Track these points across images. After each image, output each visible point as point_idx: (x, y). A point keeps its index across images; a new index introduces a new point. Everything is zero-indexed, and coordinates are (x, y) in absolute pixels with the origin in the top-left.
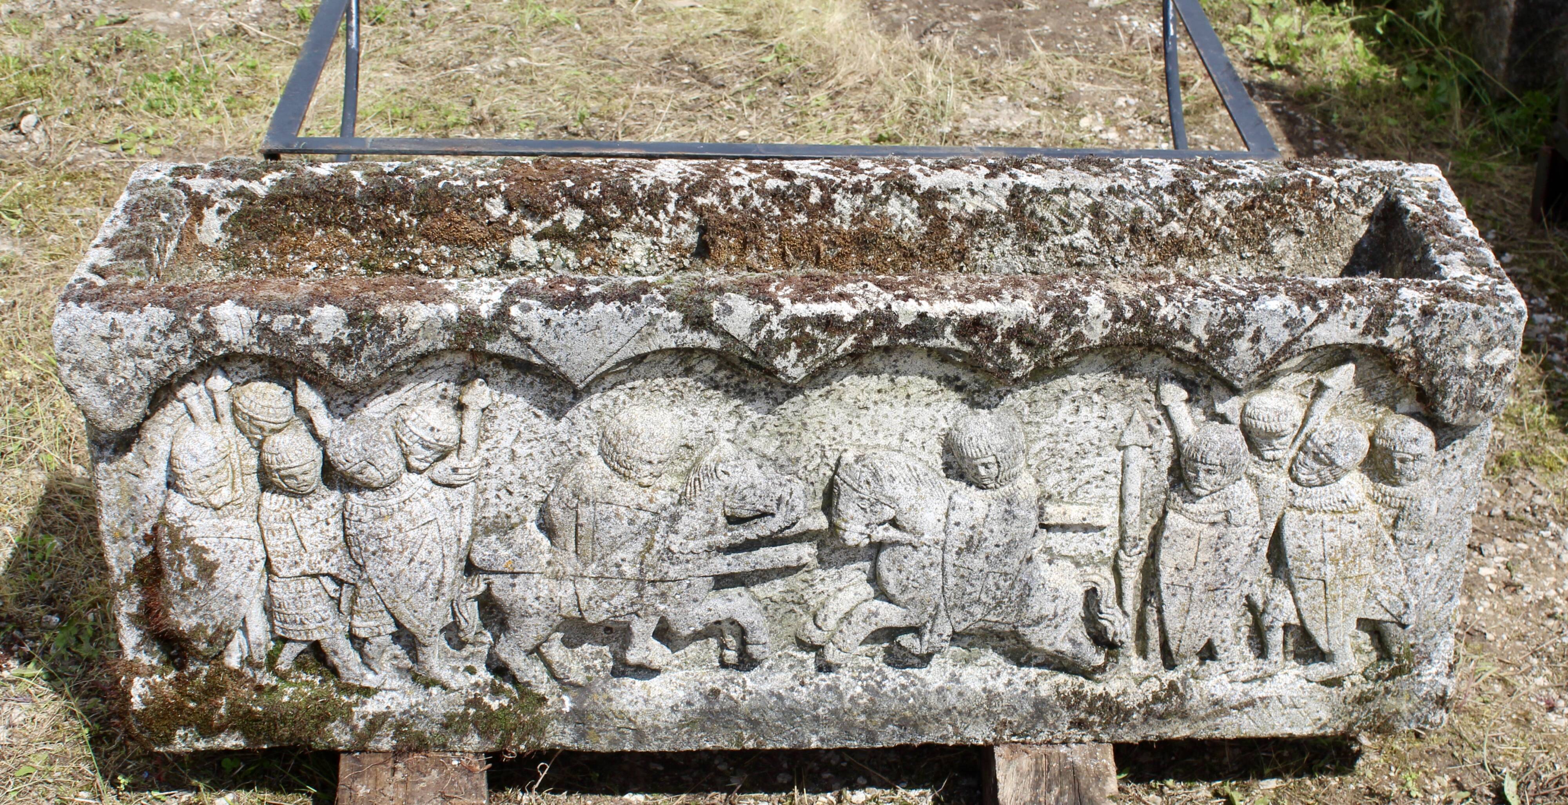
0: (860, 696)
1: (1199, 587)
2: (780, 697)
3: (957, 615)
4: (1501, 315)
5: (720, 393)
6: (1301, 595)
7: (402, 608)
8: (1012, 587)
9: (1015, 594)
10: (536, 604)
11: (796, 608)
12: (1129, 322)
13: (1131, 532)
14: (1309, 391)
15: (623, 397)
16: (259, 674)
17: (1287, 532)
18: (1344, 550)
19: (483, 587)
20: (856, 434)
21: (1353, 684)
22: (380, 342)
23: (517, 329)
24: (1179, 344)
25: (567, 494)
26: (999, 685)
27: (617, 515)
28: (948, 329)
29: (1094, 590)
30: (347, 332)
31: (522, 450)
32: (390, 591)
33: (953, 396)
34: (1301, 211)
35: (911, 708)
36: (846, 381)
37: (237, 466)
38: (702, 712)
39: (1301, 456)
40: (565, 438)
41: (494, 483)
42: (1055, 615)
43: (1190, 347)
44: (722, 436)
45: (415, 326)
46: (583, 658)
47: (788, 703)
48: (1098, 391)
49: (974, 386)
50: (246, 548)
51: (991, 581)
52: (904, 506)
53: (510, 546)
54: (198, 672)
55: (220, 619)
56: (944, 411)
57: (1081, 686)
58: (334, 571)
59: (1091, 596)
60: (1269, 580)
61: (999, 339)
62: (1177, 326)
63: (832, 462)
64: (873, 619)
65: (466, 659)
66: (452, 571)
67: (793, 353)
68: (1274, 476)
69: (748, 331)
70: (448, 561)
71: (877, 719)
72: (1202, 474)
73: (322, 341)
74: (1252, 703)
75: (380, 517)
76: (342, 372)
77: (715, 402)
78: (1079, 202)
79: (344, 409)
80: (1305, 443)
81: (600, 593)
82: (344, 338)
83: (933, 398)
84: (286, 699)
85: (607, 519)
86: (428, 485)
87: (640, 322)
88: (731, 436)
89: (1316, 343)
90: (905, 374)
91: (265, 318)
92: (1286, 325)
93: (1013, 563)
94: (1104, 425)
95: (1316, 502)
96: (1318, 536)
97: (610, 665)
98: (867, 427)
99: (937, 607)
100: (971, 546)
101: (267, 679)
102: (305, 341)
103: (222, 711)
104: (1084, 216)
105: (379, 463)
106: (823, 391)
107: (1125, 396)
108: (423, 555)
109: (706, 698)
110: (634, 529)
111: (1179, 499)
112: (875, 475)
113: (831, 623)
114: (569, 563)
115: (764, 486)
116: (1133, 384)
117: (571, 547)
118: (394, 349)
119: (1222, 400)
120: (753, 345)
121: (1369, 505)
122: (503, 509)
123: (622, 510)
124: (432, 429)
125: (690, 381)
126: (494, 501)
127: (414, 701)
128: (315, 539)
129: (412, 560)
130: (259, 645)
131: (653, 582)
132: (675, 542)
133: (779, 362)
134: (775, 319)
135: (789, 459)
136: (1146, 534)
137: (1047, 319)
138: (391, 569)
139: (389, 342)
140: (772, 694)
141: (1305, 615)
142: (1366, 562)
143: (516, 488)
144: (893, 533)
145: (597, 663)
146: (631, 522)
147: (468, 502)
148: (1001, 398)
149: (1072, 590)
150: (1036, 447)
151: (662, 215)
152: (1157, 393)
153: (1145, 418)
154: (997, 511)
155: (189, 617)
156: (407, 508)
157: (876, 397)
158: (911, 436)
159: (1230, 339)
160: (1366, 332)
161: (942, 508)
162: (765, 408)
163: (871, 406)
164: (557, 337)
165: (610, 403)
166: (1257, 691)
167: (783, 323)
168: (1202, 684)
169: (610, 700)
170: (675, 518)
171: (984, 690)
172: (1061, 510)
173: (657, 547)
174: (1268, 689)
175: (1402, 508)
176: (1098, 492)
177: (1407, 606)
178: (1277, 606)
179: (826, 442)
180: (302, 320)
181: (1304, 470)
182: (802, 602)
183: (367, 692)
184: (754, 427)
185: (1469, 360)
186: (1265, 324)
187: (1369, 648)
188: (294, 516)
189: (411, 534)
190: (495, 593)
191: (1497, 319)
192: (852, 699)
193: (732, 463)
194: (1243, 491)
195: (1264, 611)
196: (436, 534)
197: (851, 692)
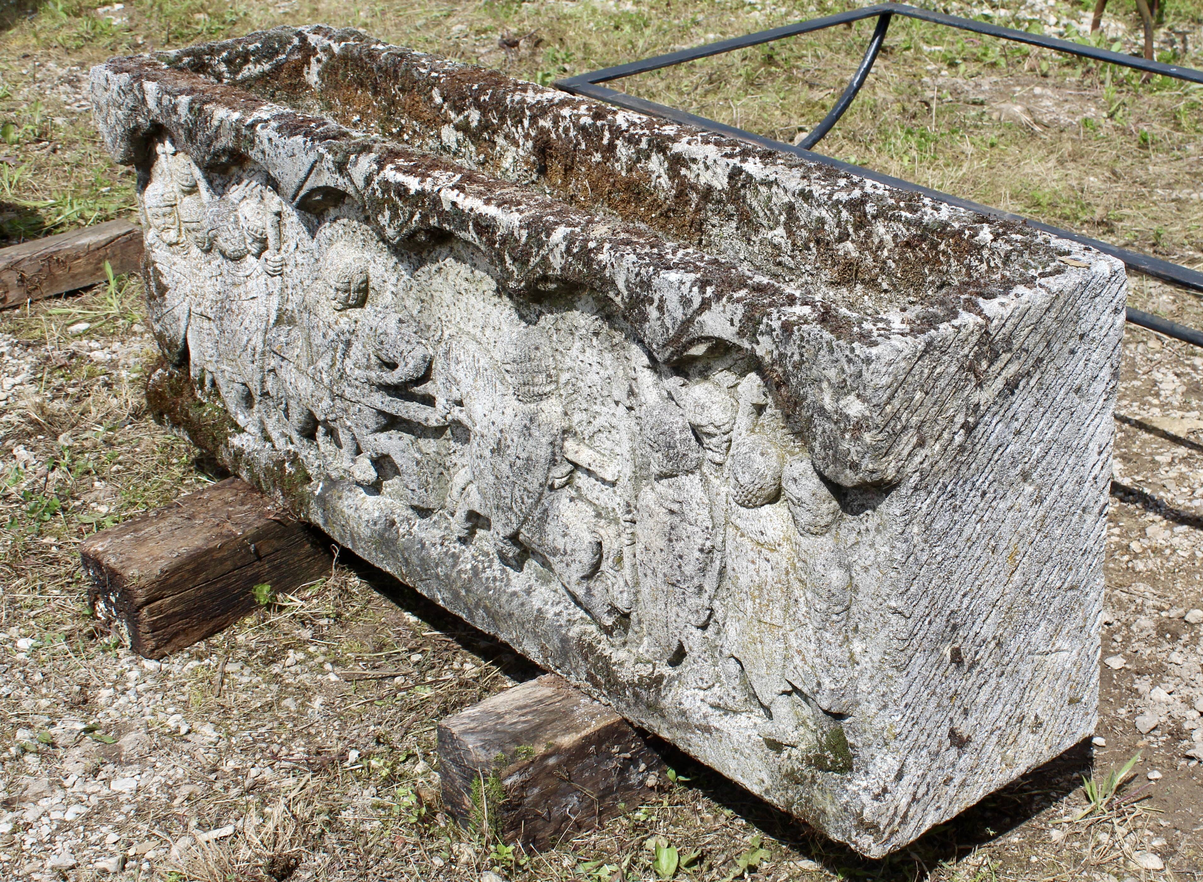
0: (465, 572)
1: (660, 575)
2: (423, 546)
4: (851, 356)
5: (386, 248)
9: (537, 513)
10: (291, 389)
11: (445, 473)
13: (625, 496)
14: (739, 395)
15: (340, 231)
16: (196, 389)
20: (458, 317)
21: (789, 757)
22: (204, 131)
23: (259, 141)
26: (550, 612)
27: (318, 326)
28: (471, 225)
29: (600, 544)
30: (190, 118)
31: (299, 258)
32: (232, 344)
33: (508, 302)
34: (954, 262)
35: (488, 597)
36: (447, 262)
38: (378, 534)
40: (318, 256)
41: (290, 282)
43: (619, 301)
45: (217, 124)
47: (424, 553)
48: (595, 334)
49: (518, 298)
50: (183, 283)
51: (517, 493)
52: (465, 391)
56: (504, 315)
57: (599, 642)
59: (598, 547)
61: (498, 244)
62: (608, 275)
63: (444, 337)
66: (260, 343)
67: (387, 214)
69: (363, 185)
70: (259, 334)
73: (182, 122)
74: (710, 730)
75: (233, 284)
77: (384, 255)
78: (781, 198)
79: (219, 189)
82: (190, 121)
83: (497, 299)
84: (205, 414)
85: (314, 328)
86: (261, 269)
87: (312, 156)
89: (705, 332)
91: (160, 95)
92: (680, 302)
93: (532, 483)
94: (602, 372)
98: (463, 312)
100: (500, 449)
101: (199, 396)
102: (175, 119)
103: (179, 409)
104: (781, 214)
106: (436, 267)
107: (612, 347)
108: (247, 322)
109: (386, 524)
110: (326, 343)
114: (303, 360)
115: (393, 337)
116: (617, 337)
118: (209, 138)
120: (366, 198)
122: (294, 306)
123: (322, 323)
126: (291, 297)
127: (256, 448)
128: (210, 289)
129: (242, 324)
131: (339, 397)
132: (348, 366)
133: (381, 220)
134: (376, 179)
137: (524, 235)
138: (232, 327)
139: (207, 132)
140: (421, 541)
142: (777, 612)
143: (300, 291)
146: (325, 336)
147: (277, 291)
148: (537, 318)
149: (581, 535)
150: (564, 378)
151: (520, 129)
153: (626, 376)
154: (519, 422)
156: (246, 283)
157: (465, 285)
158: (487, 332)
159: (644, 303)
160: (741, 333)
161: (487, 404)
162: (410, 270)
163: (464, 292)
164: (276, 155)
166: (716, 720)
167: (380, 184)
169: (340, 498)
170: (348, 344)
171: (539, 610)
172: (576, 448)
173: (338, 365)
174: (726, 724)
176: (608, 444)
180: (173, 101)
182: (446, 468)
184: (406, 287)
185: (828, 402)
186: (666, 294)
189: (245, 303)
192: (460, 571)
193: (379, 309)
196: (256, 309)
197: (462, 566)
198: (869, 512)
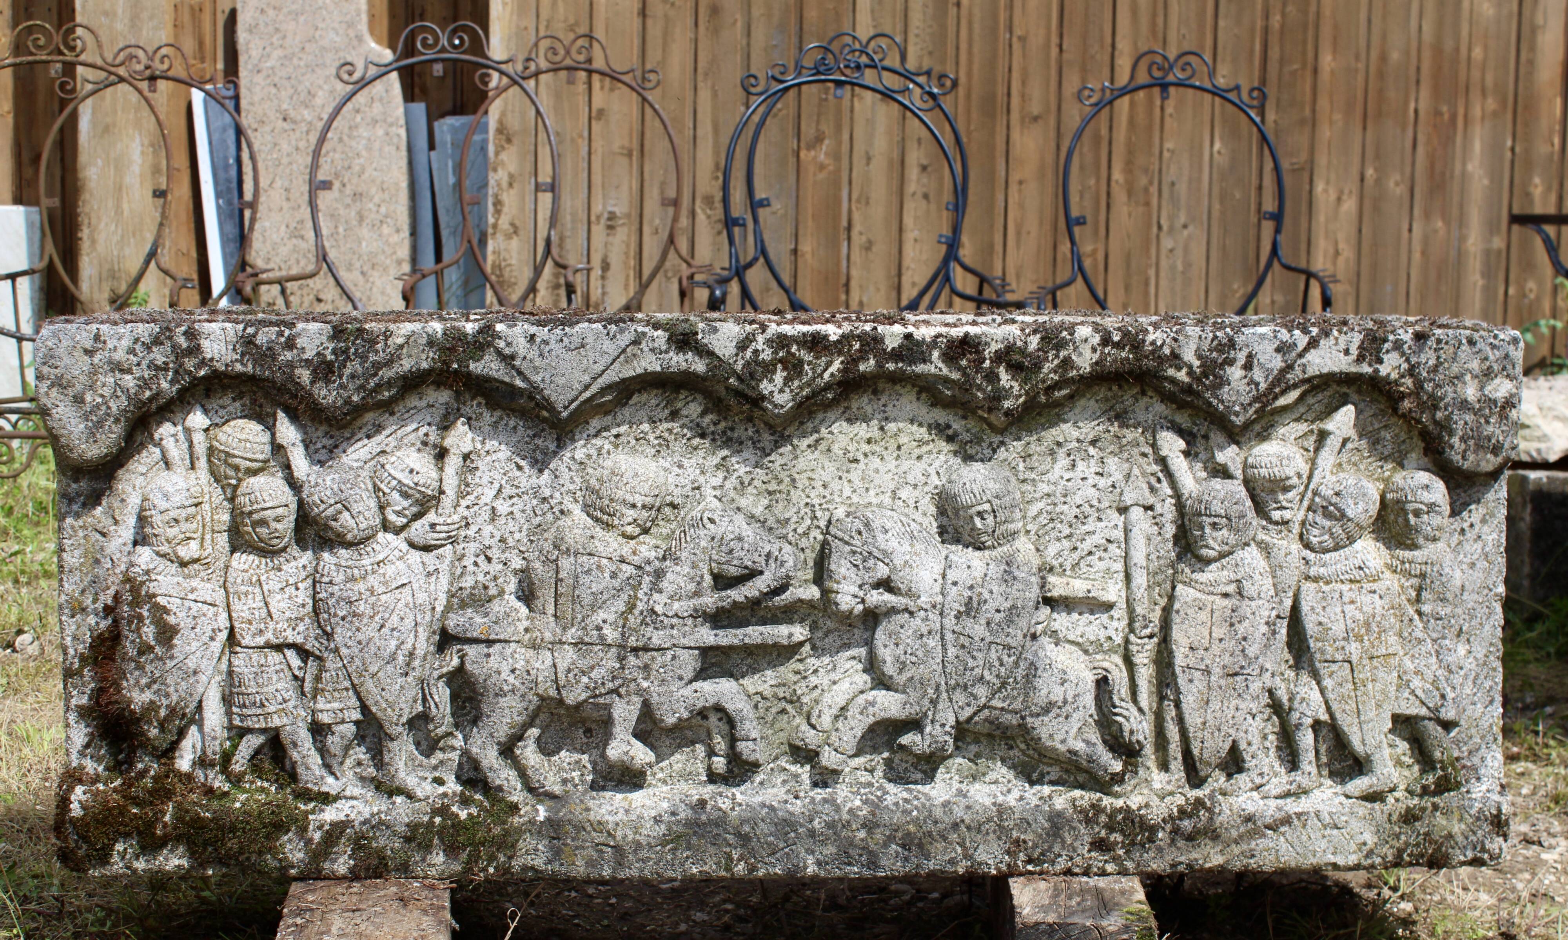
0: (860, 809)
1: (1217, 671)
2: (772, 808)
3: (960, 697)
4: (1496, 342)
5: (707, 442)
6: (1328, 682)
7: (370, 684)
8: (1016, 664)
9: (1020, 672)
10: (511, 679)
11: (789, 708)
12: (1118, 345)
13: (1139, 610)
14: (1310, 442)
15: (607, 446)
16: (211, 775)
17: (1305, 608)
18: (1367, 624)
19: (456, 662)
20: (847, 492)
21: (1397, 800)
22: (364, 358)
23: (501, 344)
24: (1171, 372)
25: (548, 546)
26: (1011, 800)
27: (599, 567)
28: (936, 354)
29: (1105, 679)
30: (331, 346)
31: (503, 507)
32: (357, 662)
33: (945, 446)
35: (915, 821)
36: (835, 428)
37: (208, 519)
38: (688, 823)
39: (1311, 515)
40: (547, 492)
41: (472, 547)
42: (1065, 702)
43: (1182, 376)
44: (708, 492)
45: (400, 341)
46: (561, 769)
47: (780, 814)
48: (1093, 443)
49: (966, 437)
50: (210, 614)
51: (993, 655)
52: (898, 562)
53: (486, 615)
54: (146, 771)
55: (174, 698)
56: (937, 464)
57: (1100, 799)
58: (299, 640)
59: (1103, 684)
60: (1293, 674)
61: (987, 364)
62: (1167, 351)
63: (823, 523)
64: (871, 709)
65: (435, 768)
66: (423, 644)
67: (779, 377)
68: (1285, 542)
69: (734, 351)
70: (420, 630)
71: (878, 836)
72: (1208, 530)
73: (305, 356)
74: (1287, 821)
75: (353, 579)
76: (324, 392)
77: (701, 453)
79: (323, 455)
80: (1313, 500)
81: (580, 663)
82: (328, 352)
83: (925, 449)
84: (238, 805)
85: (588, 572)
86: (404, 547)
87: (625, 339)
88: (718, 493)
89: (1311, 371)
90: (895, 420)
91: (250, 330)
92: (1278, 350)
93: (1016, 636)
94: (1102, 482)
95: (1331, 570)
96: (1338, 610)
97: (590, 778)
98: (857, 483)
99: (938, 686)
100: (970, 609)
101: (219, 783)
102: (289, 355)
103: (167, 818)
105: (355, 508)
106: (810, 440)
107: (1121, 448)
108: (394, 620)
109: (692, 808)
110: (616, 583)
111: (1187, 570)
112: (867, 525)
113: (826, 721)
114: (548, 628)
115: (751, 539)
116: (1130, 435)
117: (550, 610)
118: (378, 366)
119: (1222, 448)
120: (739, 367)
121: (1388, 574)
122: (481, 578)
123: (605, 561)
124: (411, 471)
125: (675, 426)
126: (471, 568)
127: (375, 810)
128: (283, 605)
129: (382, 626)
130: (214, 738)
131: (635, 650)
132: (660, 602)
133: (765, 387)
134: (760, 339)
135: (778, 521)
136: (1156, 615)
137: (1034, 342)
138: (360, 636)
139: (372, 357)
140: (763, 805)
141: (1335, 706)
142: (1393, 639)
143: (494, 553)
144: (888, 598)
145: (576, 774)
146: (614, 575)
147: (444, 567)
148: (994, 451)
149: (1082, 675)
150: (1033, 510)
152: (1154, 446)
153: (1144, 473)
154: (995, 571)
155: (142, 690)
156: (381, 571)
157: (866, 448)
158: (904, 494)
159: (1222, 366)
160: (1360, 359)
161: (938, 568)
162: (753, 459)
163: (861, 457)
164: (541, 355)
165: (593, 452)
166: (1292, 806)
167: (769, 342)
168: (1231, 800)
169: (588, 810)
170: (659, 574)
171: (994, 804)
172: (1063, 580)
173: (640, 606)
174: (1303, 805)
175: (1423, 576)
176: (1102, 565)
177: (1443, 696)
178: (1303, 700)
179: (816, 501)
180: (287, 332)
181: (1316, 532)
182: (794, 700)
183: (326, 799)
184: (742, 483)
185: (1471, 392)
186: (1257, 349)
187: (1408, 760)
188: (263, 578)
189: (384, 598)
190: (469, 667)
191: (1493, 347)
192: (851, 811)
193: (719, 513)
194: (1252, 557)
195: (1291, 709)
196: (410, 598)
197: (849, 805)
198: (1473, 507)
